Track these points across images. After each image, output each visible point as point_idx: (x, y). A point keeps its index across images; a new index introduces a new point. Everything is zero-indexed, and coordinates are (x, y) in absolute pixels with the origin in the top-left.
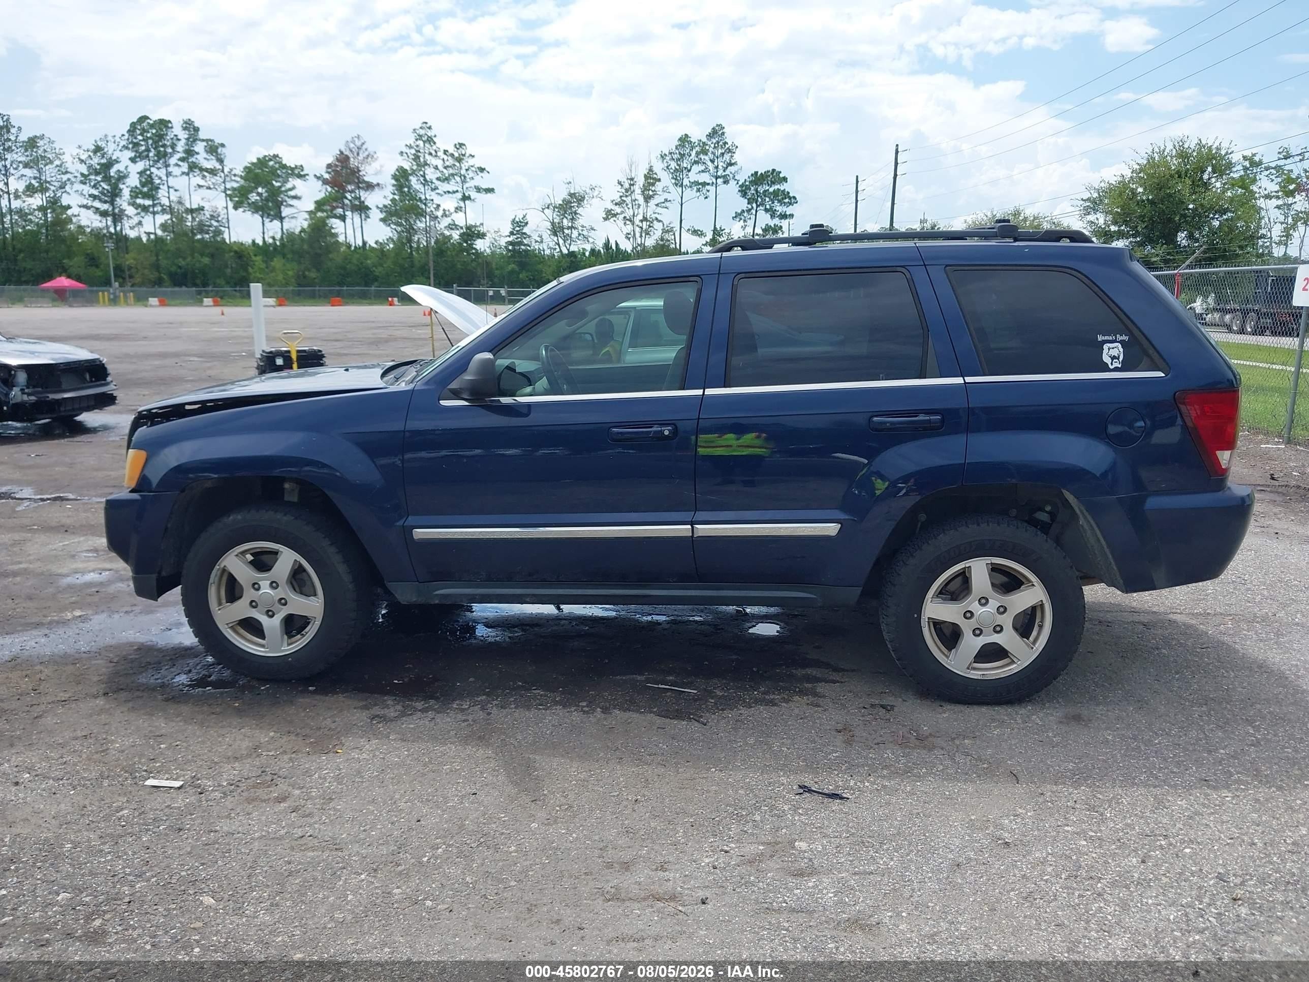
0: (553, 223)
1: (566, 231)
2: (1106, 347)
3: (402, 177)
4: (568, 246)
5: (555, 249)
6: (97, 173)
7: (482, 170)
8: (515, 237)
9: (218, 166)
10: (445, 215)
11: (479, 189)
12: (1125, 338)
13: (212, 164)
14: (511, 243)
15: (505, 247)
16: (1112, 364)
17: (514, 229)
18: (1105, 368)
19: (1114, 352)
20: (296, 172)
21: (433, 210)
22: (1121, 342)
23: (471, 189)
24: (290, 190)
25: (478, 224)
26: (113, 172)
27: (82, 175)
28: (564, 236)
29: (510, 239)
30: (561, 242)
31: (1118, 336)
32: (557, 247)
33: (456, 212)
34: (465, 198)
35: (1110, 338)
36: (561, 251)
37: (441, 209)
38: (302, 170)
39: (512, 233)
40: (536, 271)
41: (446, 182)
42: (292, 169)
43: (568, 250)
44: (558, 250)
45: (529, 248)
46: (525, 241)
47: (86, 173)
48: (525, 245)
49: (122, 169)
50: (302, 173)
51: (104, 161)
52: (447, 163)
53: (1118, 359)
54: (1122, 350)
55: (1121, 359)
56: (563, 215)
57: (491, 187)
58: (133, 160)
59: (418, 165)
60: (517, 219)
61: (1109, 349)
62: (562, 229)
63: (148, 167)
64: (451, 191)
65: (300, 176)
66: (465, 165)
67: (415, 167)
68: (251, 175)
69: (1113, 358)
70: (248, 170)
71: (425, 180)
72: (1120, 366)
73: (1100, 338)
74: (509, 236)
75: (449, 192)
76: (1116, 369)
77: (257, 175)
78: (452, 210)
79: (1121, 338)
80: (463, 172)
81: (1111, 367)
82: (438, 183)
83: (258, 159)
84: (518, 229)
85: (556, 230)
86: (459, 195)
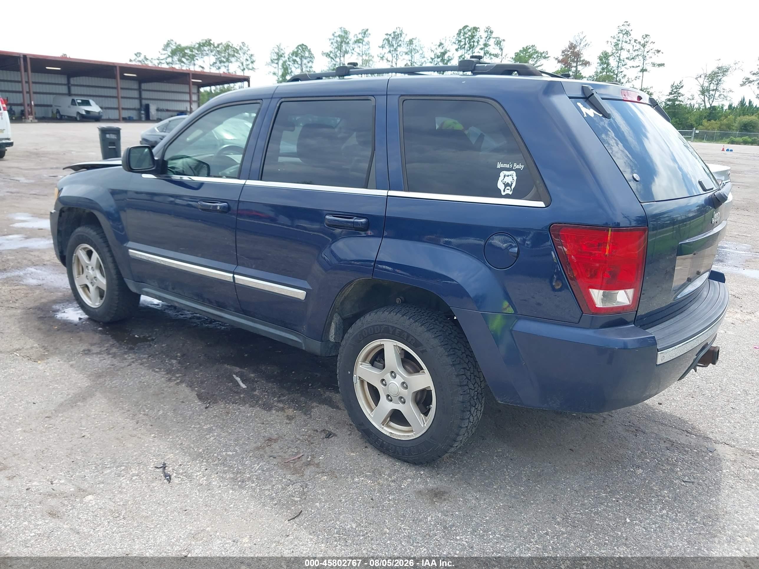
0: (702, 86)
1: (711, 92)
2: (502, 174)
3: (605, 57)
4: (711, 102)
5: (701, 104)
6: (438, 57)
7: (658, 51)
8: (673, 96)
9: (500, 52)
10: (628, 81)
11: (654, 65)
12: (521, 167)
13: (497, 51)
14: (669, 100)
15: (665, 103)
16: (504, 191)
17: (672, 91)
18: (497, 194)
19: (508, 180)
20: (543, 55)
21: (621, 78)
22: (517, 171)
23: (648, 65)
24: (539, 66)
25: (649, 87)
26: (446, 57)
27: (431, 58)
28: (709, 96)
29: (668, 97)
30: (706, 99)
31: (515, 164)
32: (703, 103)
33: (636, 80)
34: (643, 70)
35: (508, 166)
36: (705, 106)
37: (626, 77)
38: (547, 54)
39: (671, 94)
40: (684, 118)
41: (633, 60)
42: (541, 54)
43: (711, 105)
44: (703, 105)
45: (681, 103)
46: (679, 99)
47: (433, 57)
48: (680, 101)
49: (451, 55)
50: (547, 56)
51: (443, 51)
52: (635, 48)
53: (511, 186)
54: (515, 178)
55: (513, 187)
56: (711, 81)
57: (662, 63)
58: (457, 50)
59: (616, 50)
60: (675, 84)
61: (505, 176)
62: (708, 91)
63: (463, 54)
64: (635, 66)
65: (545, 58)
66: (647, 48)
67: (614, 51)
68: (518, 57)
69: (507, 185)
70: (517, 55)
71: (620, 59)
72: (511, 193)
73: (499, 166)
74: (669, 96)
75: (633, 67)
76: (507, 196)
77: (520, 57)
78: (633, 78)
79: (518, 167)
80: (645, 53)
81: (503, 194)
82: (626, 61)
83: (523, 48)
84: (675, 90)
85: (704, 91)
86: (639, 69)
